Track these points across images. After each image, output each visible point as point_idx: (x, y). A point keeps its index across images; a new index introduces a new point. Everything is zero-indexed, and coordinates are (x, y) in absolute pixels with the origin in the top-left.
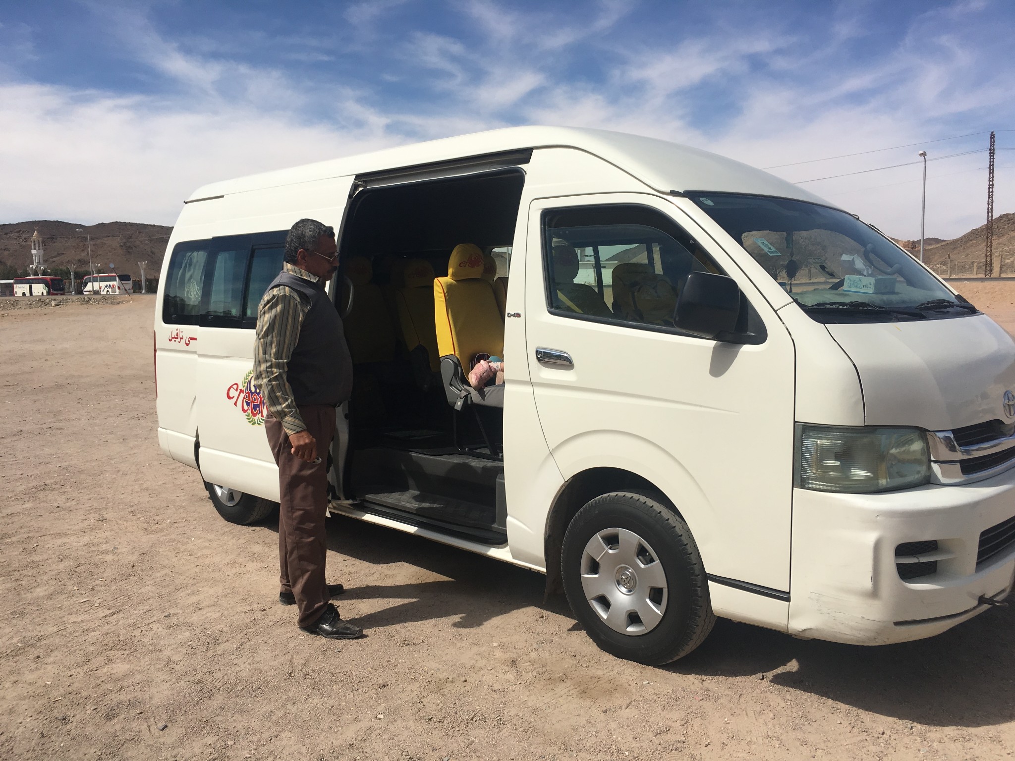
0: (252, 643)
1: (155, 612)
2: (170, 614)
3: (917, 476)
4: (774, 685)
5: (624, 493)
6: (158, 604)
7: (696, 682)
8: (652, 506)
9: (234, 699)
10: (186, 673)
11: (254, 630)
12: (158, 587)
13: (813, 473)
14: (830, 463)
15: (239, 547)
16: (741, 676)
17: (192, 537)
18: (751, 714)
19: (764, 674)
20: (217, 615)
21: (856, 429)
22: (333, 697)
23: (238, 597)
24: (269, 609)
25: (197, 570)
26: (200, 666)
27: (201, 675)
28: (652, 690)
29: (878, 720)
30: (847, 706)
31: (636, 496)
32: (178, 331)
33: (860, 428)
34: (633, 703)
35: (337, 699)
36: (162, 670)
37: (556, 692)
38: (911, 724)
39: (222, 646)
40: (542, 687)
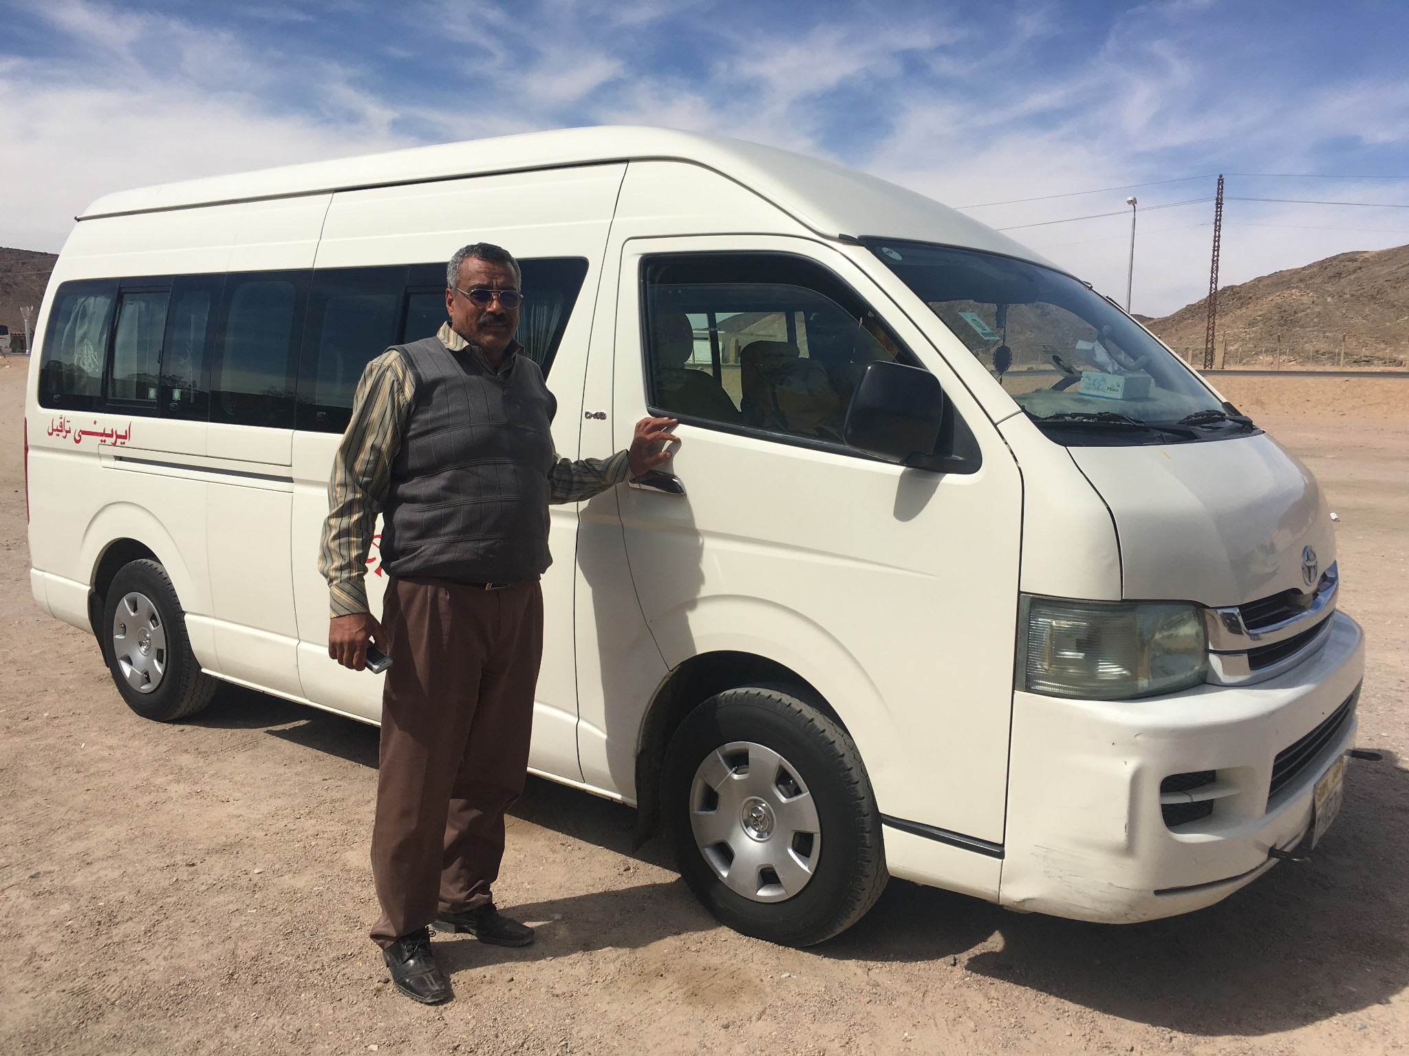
0: (171, 922)
1: (14, 869)
2: (39, 873)
3: (1190, 673)
4: (971, 974)
5: (759, 690)
6: (20, 855)
7: (859, 971)
8: (801, 711)
9: (136, 1021)
10: (60, 976)
11: (174, 899)
12: (23, 826)
13: (1045, 669)
14: (1069, 654)
15: (156, 757)
16: (923, 961)
17: (83, 741)
18: (941, 1022)
19: (956, 956)
20: (117, 873)
21: (1108, 605)
22: (300, 1014)
23: (152, 844)
24: (201, 862)
25: (87, 797)
26: (83, 964)
27: (84, 979)
28: (796, 988)
29: (1123, 1027)
30: (1078, 1006)
31: (776, 695)
32: (62, 420)
33: (1114, 603)
34: (768, 1011)
35: (306, 1017)
36: (21, 971)
37: (652, 996)
38: (1169, 1033)
39: (122, 927)
40: (629, 987)
